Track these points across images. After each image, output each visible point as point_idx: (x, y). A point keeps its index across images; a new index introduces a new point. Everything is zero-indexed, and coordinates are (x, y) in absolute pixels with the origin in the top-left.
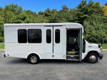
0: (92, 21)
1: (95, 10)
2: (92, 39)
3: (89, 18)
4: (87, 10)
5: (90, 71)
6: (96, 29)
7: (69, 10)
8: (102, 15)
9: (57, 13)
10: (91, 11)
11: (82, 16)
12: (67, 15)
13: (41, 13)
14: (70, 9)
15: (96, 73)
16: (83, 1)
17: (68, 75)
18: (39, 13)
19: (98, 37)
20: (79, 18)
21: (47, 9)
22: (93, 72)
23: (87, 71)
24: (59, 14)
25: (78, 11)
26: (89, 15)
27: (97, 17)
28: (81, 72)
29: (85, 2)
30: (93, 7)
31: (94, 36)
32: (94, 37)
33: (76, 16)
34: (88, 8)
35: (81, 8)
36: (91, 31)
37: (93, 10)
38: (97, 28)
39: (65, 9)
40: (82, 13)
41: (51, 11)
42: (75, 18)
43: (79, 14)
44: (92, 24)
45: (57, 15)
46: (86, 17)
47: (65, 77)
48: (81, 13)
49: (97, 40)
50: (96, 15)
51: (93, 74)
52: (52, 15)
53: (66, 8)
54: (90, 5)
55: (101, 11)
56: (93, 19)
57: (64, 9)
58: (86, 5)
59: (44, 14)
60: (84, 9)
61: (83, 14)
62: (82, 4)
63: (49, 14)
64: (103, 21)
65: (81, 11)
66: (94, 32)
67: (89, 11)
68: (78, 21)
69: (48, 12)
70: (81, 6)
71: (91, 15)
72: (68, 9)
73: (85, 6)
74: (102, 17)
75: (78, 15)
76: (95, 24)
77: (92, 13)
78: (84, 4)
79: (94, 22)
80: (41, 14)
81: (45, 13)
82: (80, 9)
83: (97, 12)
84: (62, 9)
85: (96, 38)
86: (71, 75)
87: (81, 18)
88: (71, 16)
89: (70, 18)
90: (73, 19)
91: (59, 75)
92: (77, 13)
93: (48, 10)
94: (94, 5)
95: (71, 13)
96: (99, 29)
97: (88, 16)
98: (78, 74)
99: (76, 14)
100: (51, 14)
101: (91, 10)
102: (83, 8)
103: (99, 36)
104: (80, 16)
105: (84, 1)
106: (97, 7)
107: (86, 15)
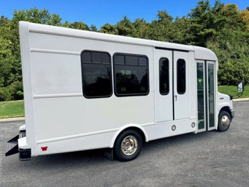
0: (223, 42)
1: (228, 19)
2: (228, 78)
3: (216, 35)
4: (211, 20)
5: (228, 147)
6: (233, 57)
7: (174, 21)
8: (243, 30)
9: (147, 28)
10: (220, 21)
11: (202, 33)
12: (170, 30)
13: (109, 28)
14: (175, 18)
15: (240, 149)
16: (202, 3)
17: (180, 163)
18: (105, 28)
19: (239, 72)
20: (197, 35)
21: (122, 19)
22: (234, 147)
23: (221, 147)
24: (152, 29)
25: (193, 22)
26: (217, 30)
27: (233, 32)
28: (208, 150)
29: (207, 3)
30: (223, 14)
31: (230, 71)
32: (231, 74)
33: (190, 33)
34: (213, 15)
35: (199, 16)
36: (223, 62)
37: (225, 20)
38: (235, 56)
39: (164, 18)
40: (202, 26)
41: (133, 22)
42: (188, 36)
43: (195, 27)
44: (225, 48)
45: (146, 30)
46: (210, 34)
47: (172, 168)
48: (199, 26)
49: (236, 79)
50: (230, 30)
51: (234, 152)
52: (136, 30)
53: (167, 17)
54: (218, 10)
55: (240, 22)
56: (226, 36)
57: (162, 18)
58: (208, 10)
59: (117, 30)
60: (205, 18)
61: (204, 28)
62: (200, 8)
63: (127, 29)
64: (246, 41)
65: (200, 22)
66: (229, 63)
67: (215, 21)
68: (194, 43)
69: (126, 25)
70: (198, 13)
71: (220, 29)
72: (171, 19)
73: (206, 11)
74: (244, 33)
75: (194, 30)
76: (230, 47)
77: (222, 26)
78: (204, 9)
79: (228, 43)
80: (109, 30)
81: (117, 28)
82: (198, 19)
83: (232, 24)
84: (157, 19)
85: (236, 76)
86: (186, 160)
87: (201, 35)
88: (180, 33)
89: (176, 37)
90: (182, 39)
91: (157, 165)
92: (191, 25)
93: (124, 21)
94: (224, 9)
95: (177, 26)
96: (238, 58)
97: (215, 32)
98: (203, 157)
99: (188, 29)
100: (131, 28)
101: (220, 19)
102: (203, 15)
103: (241, 70)
104: (199, 32)
105: (204, 2)
106: (231, 14)
107: (210, 30)
